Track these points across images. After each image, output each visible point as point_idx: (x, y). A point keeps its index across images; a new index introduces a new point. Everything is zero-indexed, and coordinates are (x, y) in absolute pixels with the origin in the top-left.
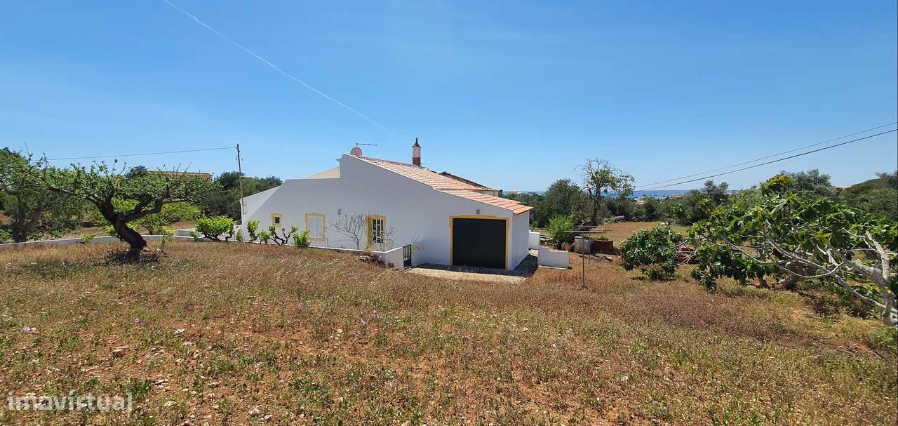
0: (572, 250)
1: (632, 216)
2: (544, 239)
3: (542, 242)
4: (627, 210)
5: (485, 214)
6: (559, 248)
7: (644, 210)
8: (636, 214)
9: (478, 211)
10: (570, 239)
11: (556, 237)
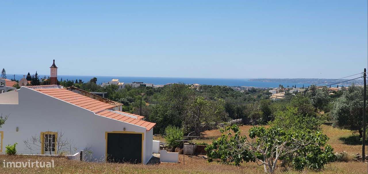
0: (182, 153)
1: (250, 119)
2: (162, 146)
3: (161, 148)
4: (245, 112)
5: (129, 131)
6: (174, 151)
7: (261, 113)
8: (254, 117)
9: (124, 129)
10: (181, 146)
11: (171, 144)
